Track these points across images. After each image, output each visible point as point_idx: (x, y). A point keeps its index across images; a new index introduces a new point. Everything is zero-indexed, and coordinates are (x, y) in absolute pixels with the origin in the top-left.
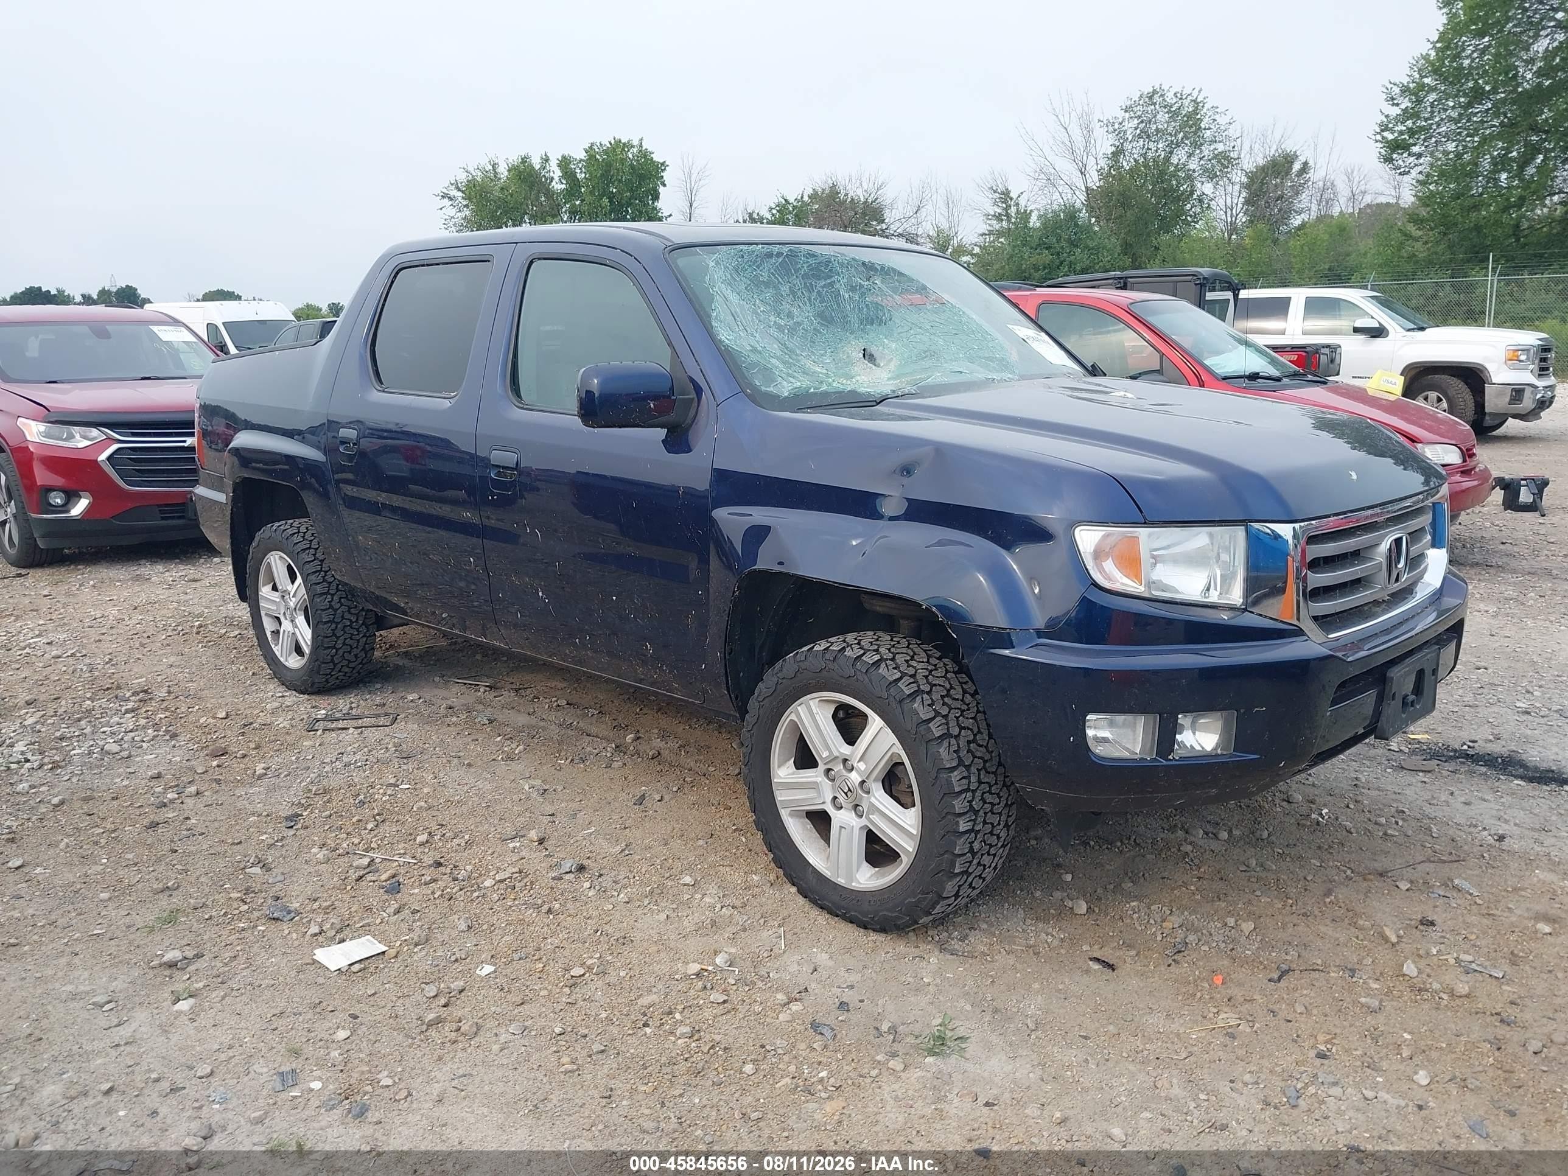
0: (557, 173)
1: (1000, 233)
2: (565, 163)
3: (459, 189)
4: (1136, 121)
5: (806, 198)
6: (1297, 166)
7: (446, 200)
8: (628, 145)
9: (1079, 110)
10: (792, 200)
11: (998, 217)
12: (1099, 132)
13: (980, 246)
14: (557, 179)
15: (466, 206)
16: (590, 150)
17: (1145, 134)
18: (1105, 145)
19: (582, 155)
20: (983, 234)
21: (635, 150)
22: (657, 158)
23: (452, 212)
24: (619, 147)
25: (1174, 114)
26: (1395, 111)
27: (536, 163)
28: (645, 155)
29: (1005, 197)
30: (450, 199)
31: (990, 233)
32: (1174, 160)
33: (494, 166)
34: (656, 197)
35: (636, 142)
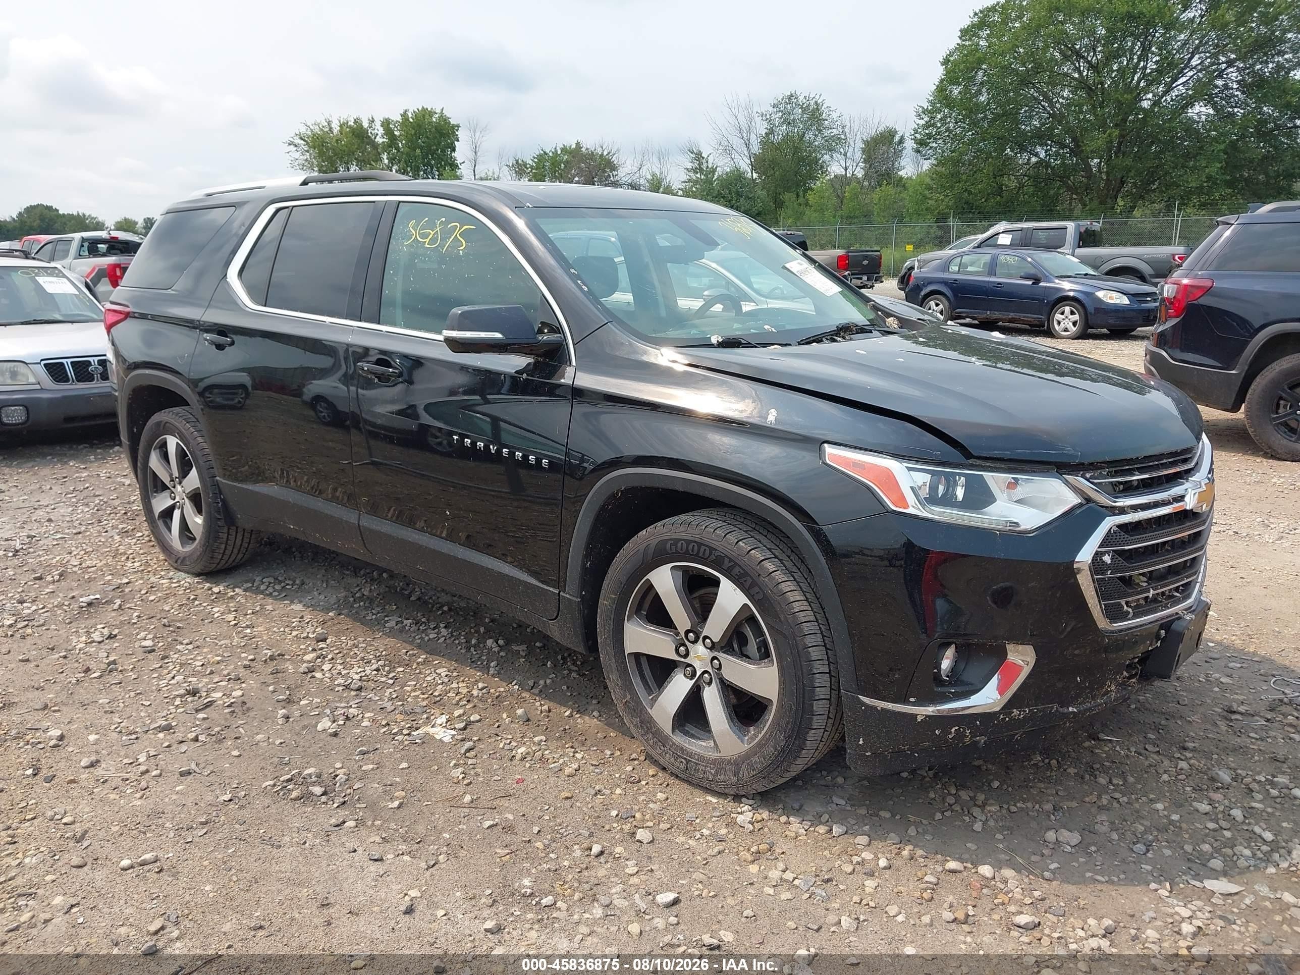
0: (381, 131)
1: (696, 182)
2: (386, 124)
3: (301, 139)
4: (781, 114)
5: (559, 152)
6: (897, 139)
7: (292, 146)
8: (431, 113)
9: (744, 105)
10: (548, 151)
11: (695, 171)
12: (758, 120)
13: (682, 190)
14: (380, 135)
15: (307, 151)
16: (404, 115)
17: (787, 122)
18: (761, 128)
19: (399, 119)
20: (684, 182)
21: (437, 116)
22: (453, 122)
23: (297, 155)
24: (425, 114)
25: (804, 110)
26: (922, 122)
27: (365, 125)
28: (444, 120)
29: (699, 156)
30: (296, 146)
31: (689, 181)
32: (807, 137)
33: (329, 123)
34: (454, 150)
35: (438, 111)
